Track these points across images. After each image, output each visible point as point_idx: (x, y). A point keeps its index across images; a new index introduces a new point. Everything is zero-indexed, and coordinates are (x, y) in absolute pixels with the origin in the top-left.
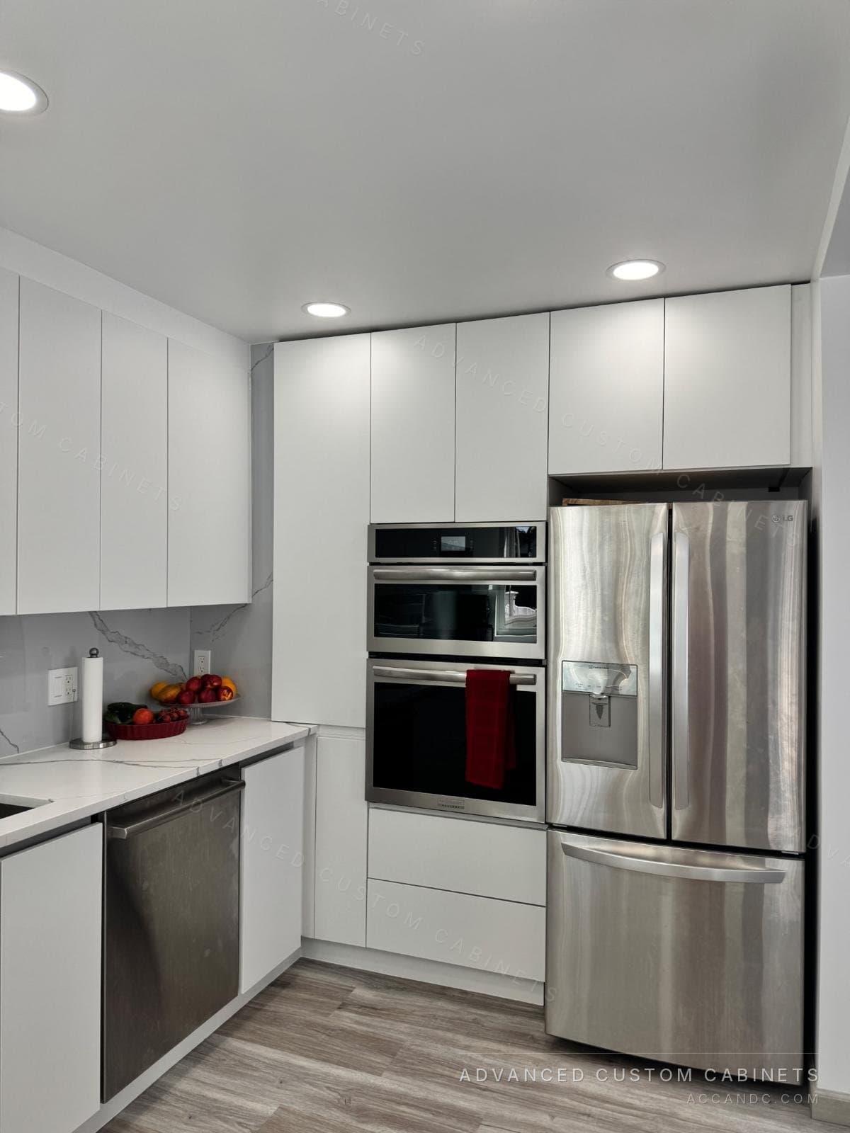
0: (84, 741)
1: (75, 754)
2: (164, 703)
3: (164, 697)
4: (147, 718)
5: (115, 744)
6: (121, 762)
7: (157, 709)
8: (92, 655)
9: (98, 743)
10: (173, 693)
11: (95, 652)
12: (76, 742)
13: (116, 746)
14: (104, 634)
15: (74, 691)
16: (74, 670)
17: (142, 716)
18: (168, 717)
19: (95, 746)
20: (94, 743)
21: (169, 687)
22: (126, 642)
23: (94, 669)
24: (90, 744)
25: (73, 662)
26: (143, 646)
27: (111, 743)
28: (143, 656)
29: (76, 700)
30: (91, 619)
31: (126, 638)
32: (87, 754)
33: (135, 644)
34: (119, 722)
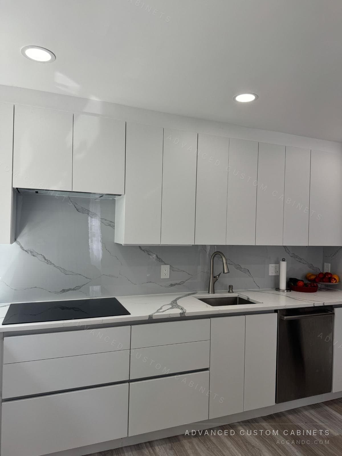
0: (280, 289)
1: (277, 292)
2: (309, 280)
3: (309, 278)
4: (302, 284)
5: (290, 291)
6: (289, 297)
7: (306, 282)
8: (283, 261)
9: (285, 290)
10: (313, 277)
11: (284, 259)
12: (278, 289)
13: (290, 292)
14: (289, 254)
15: (277, 272)
16: (277, 265)
17: (300, 284)
18: (310, 286)
19: (283, 291)
20: (283, 290)
21: (313, 275)
22: (297, 258)
23: (283, 265)
24: (282, 290)
25: (278, 263)
26: (303, 259)
27: (289, 291)
28: (303, 263)
29: (278, 275)
30: (284, 249)
31: (297, 256)
32: (281, 293)
33: (300, 258)
34: (293, 285)
